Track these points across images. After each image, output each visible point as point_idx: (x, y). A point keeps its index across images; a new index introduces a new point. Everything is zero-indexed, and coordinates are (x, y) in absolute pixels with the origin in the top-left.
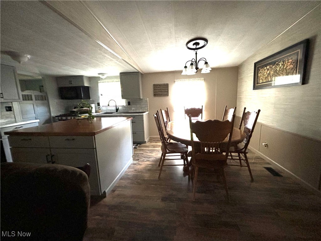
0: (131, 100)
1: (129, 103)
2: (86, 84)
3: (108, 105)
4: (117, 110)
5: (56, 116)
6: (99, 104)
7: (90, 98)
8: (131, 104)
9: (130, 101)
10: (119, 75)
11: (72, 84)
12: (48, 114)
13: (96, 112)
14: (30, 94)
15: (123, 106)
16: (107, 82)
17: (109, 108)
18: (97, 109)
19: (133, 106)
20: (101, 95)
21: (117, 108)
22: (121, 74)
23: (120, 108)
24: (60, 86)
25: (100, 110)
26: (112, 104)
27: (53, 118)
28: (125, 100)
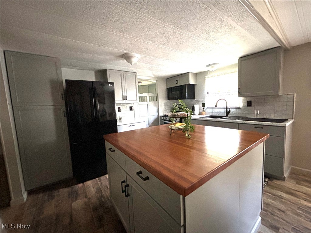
0: (253, 98)
1: (249, 104)
2: (192, 81)
3: (216, 106)
4: (228, 113)
6: (203, 105)
7: (194, 98)
8: (253, 104)
9: (252, 100)
10: (237, 62)
11: (178, 83)
13: (199, 115)
15: (238, 108)
16: (218, 75)
17: (216, 110)
18: (201, 111)
19: (257, 107)
20: (208, 93)
21: (228, 110)
23: (232, 110)
24: (169, 87)
25: (204, 111)
26: (222, 104)
27: (161, 117)
28: (243, 98)
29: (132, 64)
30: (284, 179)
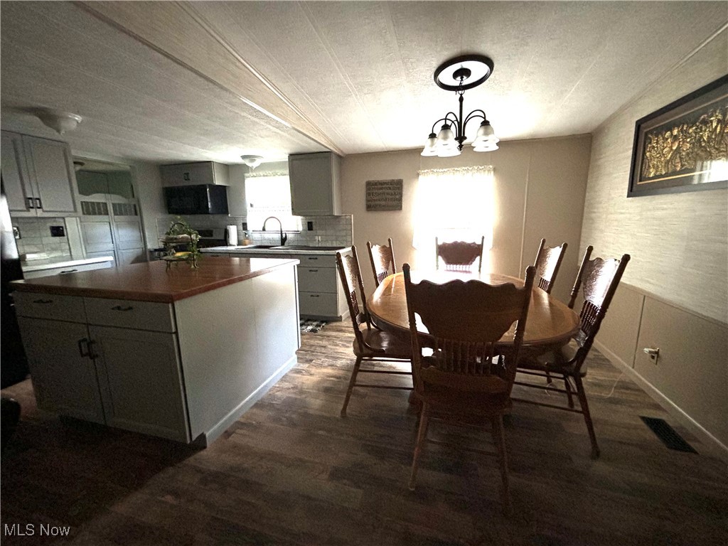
0: (314, 217)
1: (310, 226)
2: (218, 181)
3: (264, 230)
4: (283, 240)
5: (156, 250)
6: (245, 225)
7: (226, 212)
8: (314, 227)
9: (313, 221)
10: (286, 158)
11: (189, 179)
12: (141, 245)
13: (238, 245)
14: (104, 201)
15: (297, 233)
16: (264, 176)
17: (266, 236)
18: (242, 238)
19: (320, 232)
20: (251, 205)
21: (284, 236)
22: (291, 157)
23: (290, 236)
24: (167, 185)
25: (247, 238)
26: (273, 226)
27: (151, 252)
28: (302, 217)
29: (63, 132)
30: (339, 319)
